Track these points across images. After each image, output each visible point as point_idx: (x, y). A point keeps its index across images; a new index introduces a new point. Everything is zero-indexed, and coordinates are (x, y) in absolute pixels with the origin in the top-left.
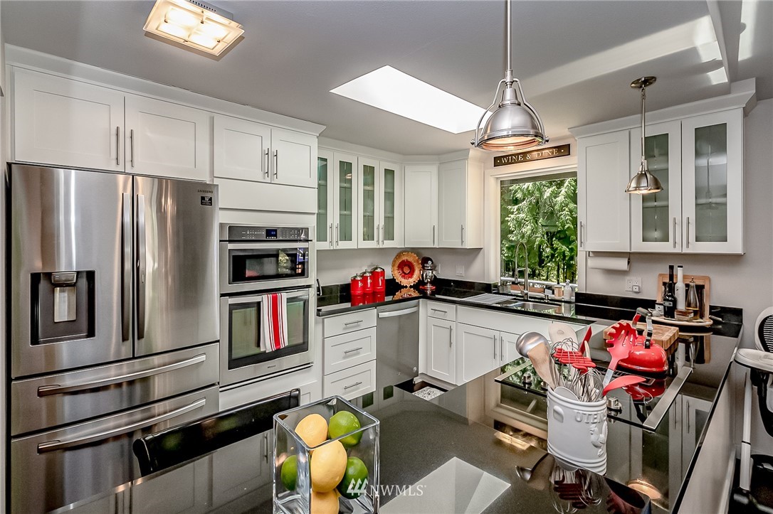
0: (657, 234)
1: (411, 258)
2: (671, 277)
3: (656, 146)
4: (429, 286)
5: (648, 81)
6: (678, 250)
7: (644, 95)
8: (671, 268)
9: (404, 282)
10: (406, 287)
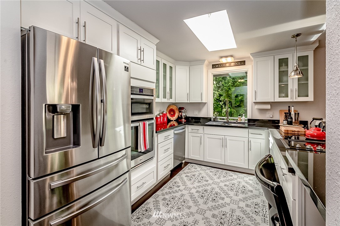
0: (283, 95)
1: (174, 108)
2: (289, 110)
3: (283, 62)
4: (183, 120)
5: (298, 35)
6: (292, 100)
7: (296, 40)
8: (289, 107)
9: (172, 119)
10: (173, 121)
